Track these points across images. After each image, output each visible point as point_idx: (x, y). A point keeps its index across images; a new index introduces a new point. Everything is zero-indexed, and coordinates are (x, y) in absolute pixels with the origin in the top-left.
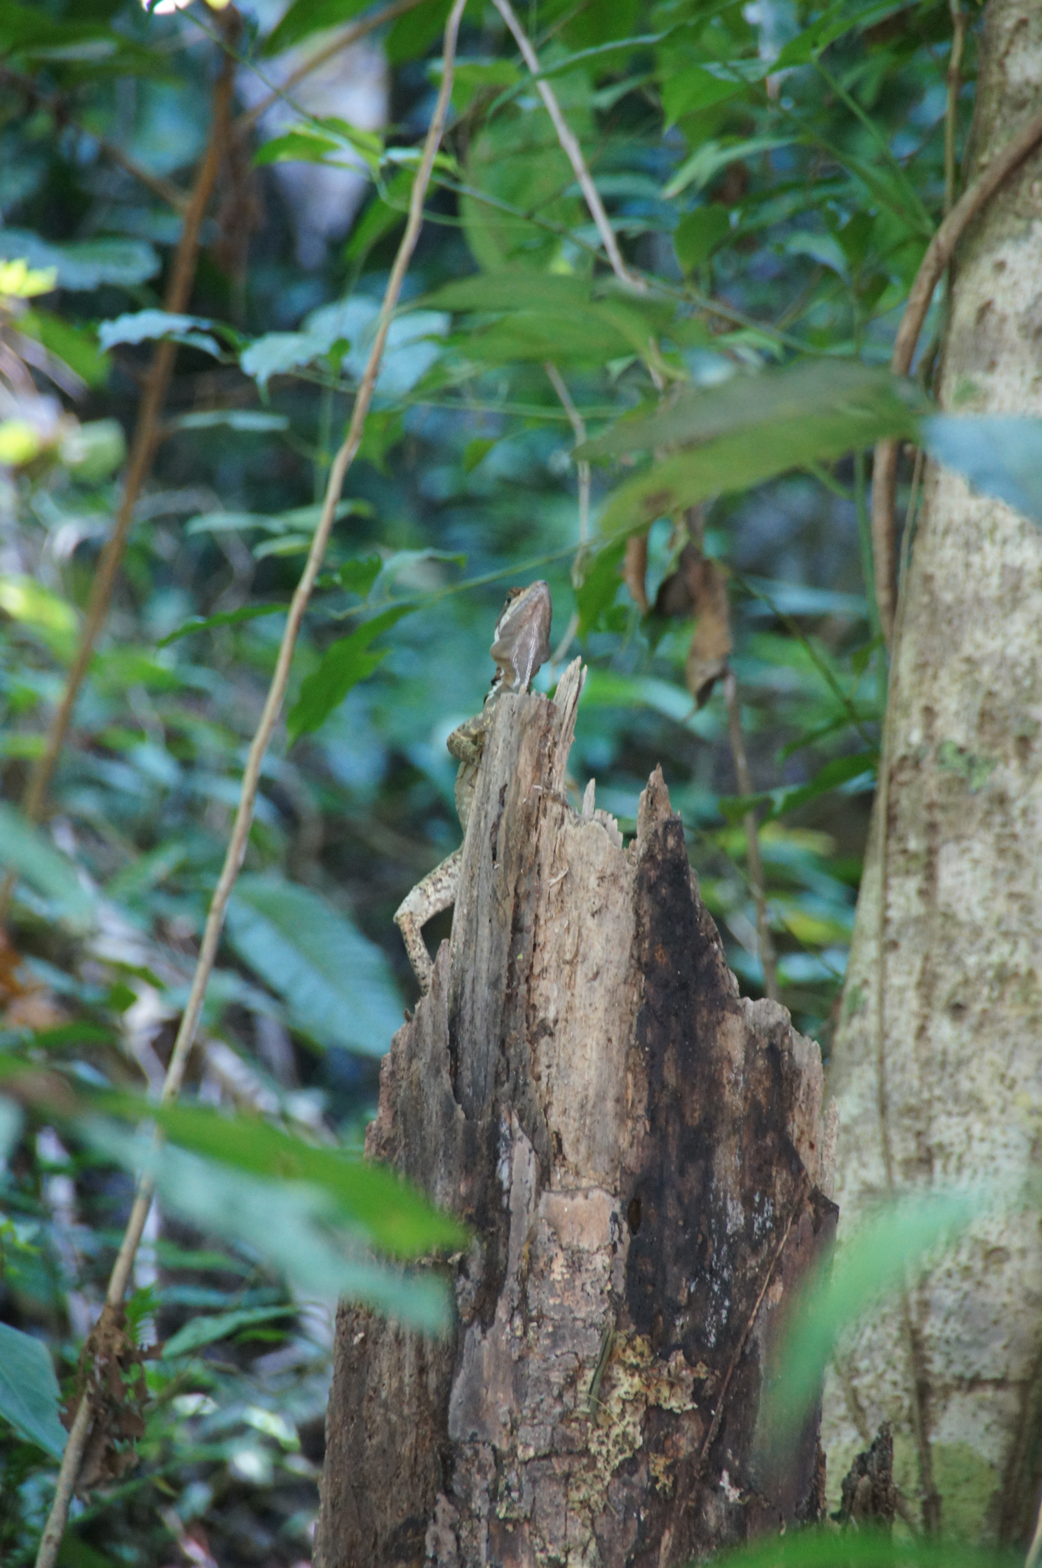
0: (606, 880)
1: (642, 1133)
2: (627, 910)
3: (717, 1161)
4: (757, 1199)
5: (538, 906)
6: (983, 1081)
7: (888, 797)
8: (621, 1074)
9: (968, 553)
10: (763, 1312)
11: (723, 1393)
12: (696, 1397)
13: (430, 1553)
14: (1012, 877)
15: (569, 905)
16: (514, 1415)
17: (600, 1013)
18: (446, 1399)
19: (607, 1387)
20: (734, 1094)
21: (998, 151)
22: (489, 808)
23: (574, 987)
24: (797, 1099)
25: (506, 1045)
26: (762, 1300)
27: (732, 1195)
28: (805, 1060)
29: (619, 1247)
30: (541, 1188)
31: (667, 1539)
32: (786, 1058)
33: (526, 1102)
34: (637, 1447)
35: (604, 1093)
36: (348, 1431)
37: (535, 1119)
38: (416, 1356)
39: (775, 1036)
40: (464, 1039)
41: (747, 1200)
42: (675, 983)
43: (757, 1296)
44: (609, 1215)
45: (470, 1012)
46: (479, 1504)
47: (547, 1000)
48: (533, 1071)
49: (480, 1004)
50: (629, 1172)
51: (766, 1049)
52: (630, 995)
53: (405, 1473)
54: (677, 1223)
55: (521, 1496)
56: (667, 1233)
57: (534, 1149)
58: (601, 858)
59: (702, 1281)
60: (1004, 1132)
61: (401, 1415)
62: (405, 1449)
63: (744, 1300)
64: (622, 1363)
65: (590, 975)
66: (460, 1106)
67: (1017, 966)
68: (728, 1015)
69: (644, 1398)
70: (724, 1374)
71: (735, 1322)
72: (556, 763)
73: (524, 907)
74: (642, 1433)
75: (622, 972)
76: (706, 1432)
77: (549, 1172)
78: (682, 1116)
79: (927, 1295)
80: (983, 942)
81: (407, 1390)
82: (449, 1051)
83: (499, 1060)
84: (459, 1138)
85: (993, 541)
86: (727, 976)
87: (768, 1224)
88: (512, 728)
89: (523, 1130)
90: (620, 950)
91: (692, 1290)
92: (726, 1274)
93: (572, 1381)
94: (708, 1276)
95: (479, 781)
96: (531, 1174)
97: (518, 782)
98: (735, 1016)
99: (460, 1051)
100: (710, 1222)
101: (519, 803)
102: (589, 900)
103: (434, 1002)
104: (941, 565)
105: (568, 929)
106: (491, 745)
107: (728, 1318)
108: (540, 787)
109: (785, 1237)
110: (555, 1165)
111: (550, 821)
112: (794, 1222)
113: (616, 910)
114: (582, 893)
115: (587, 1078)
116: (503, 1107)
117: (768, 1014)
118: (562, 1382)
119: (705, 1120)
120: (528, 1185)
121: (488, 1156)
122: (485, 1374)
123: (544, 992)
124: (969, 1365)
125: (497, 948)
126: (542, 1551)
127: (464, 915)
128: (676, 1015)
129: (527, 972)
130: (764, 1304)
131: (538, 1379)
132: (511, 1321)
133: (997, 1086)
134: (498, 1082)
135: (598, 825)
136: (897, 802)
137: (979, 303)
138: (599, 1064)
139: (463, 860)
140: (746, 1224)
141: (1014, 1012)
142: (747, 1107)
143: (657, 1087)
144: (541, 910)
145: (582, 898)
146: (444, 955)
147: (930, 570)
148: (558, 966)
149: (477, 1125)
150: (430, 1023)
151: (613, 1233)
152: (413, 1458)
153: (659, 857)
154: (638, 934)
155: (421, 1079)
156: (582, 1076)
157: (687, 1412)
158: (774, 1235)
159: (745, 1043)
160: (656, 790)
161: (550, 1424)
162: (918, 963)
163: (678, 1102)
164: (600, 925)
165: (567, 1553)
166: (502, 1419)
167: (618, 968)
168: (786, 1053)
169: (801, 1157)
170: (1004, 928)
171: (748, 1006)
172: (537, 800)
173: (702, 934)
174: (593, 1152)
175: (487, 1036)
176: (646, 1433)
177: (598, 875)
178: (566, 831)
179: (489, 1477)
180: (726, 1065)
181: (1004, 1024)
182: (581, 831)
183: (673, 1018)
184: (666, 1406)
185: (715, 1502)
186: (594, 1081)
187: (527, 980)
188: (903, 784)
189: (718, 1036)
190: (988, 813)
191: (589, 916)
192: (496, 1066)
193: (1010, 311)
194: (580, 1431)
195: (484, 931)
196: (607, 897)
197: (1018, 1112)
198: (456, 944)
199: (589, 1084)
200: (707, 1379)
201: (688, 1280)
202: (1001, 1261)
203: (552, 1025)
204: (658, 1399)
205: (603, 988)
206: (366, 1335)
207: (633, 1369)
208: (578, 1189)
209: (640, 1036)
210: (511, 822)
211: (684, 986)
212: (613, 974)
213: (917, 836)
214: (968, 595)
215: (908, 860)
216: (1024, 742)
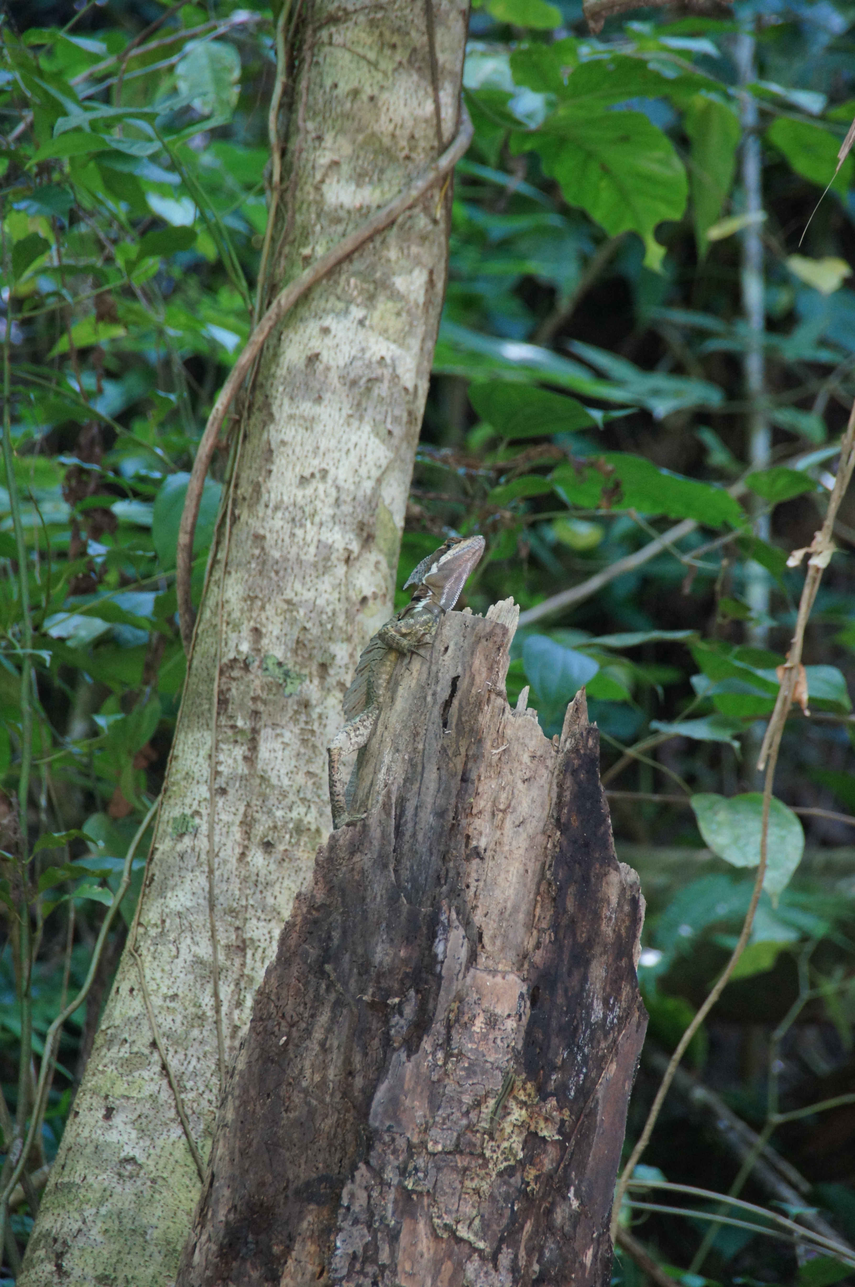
0: (536, 759)
1: (547, 941)
3: (592, 970)
4: (611, 1002)
5: (481, 767)
8: (532, 896)
9: (294, 527)
10: (604, 1081)
11: (575, 1133)
12: (560, 1131)
13: (345, 1202)
14: (309, 761)
15: (505, 771)
16: (428, 1120)
17: (522, 851)
18: (369, 1097)
19: (504, 1113)
20: (608, 926)
23: (503, 829)
25: (447, 859)
26: (604, 1074)
27: (597, 996)
29: (523, 1018)
30: (469, 965)
31: (528, 1226)
33: (460, 901)
34: (518, 1158)
35: (518, 907)
37: (467, 914)
38: (343, 1063)
39: (633, 891)
41: (606, 1002)
42: (581, 842)
43: (603, 1069)
44: (518, 993)
46: (390, 1175)
47: (481, 833)
48: (465, 881)
50: (535, 966)
51: (631, 898)
52: (546, 843)
53: (322, 1143)
54: (562, 1008)
55: (426, 1176)
56: (555, 1014)
57: (467, 937)
58: (533, 742)
59: (571, 1052)
61: (322, 1101)
63: (595, 1071)
64: (515, 1098)
65: (517, 823)
66: (403, 895)
67: (309, 823)
68: (611, 871)
69: (527, 1126)
70: (578, 1120)
71: (588, 1084)
72: (501, 669)
73: (471, 765)
74: (522, 1150)
75: (541, 825)
76: (562, 1158)
77: (475, 955)
78: (574, 935)
80: (287, 802)
81: (331, 1085)
82: (394, 854)
83: (440, 868)
84: (402, 917)
85: (313, 523)
87: (615, 1021)
88: (466, 637)
89: (459, 921)
90: (542, 810)
91: (565, 1056)
92: (586, 1050)
93: (478, 1104)
94: (575, 1049)
96: (463, 953)
97: (472, 675)
98: (615, 873)
99: (397, 855)
100: (582, 1012)
101: (472, 691)
102: (522, 770)
103: (384, 817)
104: (271, 531)
105: (502, 788)
107: (584, 1080)
108: (489, 684)
109: (623, 1032)
110: (479, 951)
111: (492, 708)
113: (543, 782)
114: (516, 764)
115: (507, 894)
116: (443, 903)
117: (627, 874)
118: (470, 1103)
119: (588, 940)
120: (459, 961)
121: (427, 934)
122: (406, 1087)
123: (478, 827)
125: (444, 790)
126: (439, 1217)
128: (579, 863)
129: (468, 811)
130: (605, 1076)
131: (451, 1099)
132: (434, 1053)
134: (437, 884)
135: (532, 719)
136: (229, 690)
138: (517, 886)
140: (603, 1018)
141: (306, 855)
142: (614, 936)
143: (559, 910)
144: (483, 771)
145: (516, 768)
147: (262, 532)
148: (492, 811)
149: (419, 911)
150: (378, 831)
151: (520, 1006)
152: (332, 1134)
153: (582, 752)
155: (365, 868)
156: (503, 892)
157: (553, 1141)
158: (617, 1029)
159: (619, 892)
161: (457, 1131)
162: (242, 809)
163: (573, 925)
164: (528, 789)
165: (458, 1222)
166: (417, 1121)
167: (538, 821)
170: (302, 795)
171: (622, 868)
172: (485, 693)
173: (602, 811)
174: (505, 947)
175: (430, 849)
176: (525, 1150)
177: (530, 754)
178: (506, 719)
179: (401, 1158)
180: (605, 905)
182: (519, 721)
183: (577, 866)
184: (541, 1134)
185: (563, 1207)
186: (512, 897)
187: (467, 817)
188: (233, 679)
189: (604, 884)
190: (297, 712)
191: (520, 782)
192: (436, 871)
193: (333, 364)
194: (480, 1140)
195: (431, 775)
196: (535, 772)
199: (508, 899)
200: (568, 1120)
201: (563, 1049)
203: (482, 852)
204: (536, 1128)
205: (525, 834)
206: (288, 1039)
207: (522, 1105)
208: (497, 971)
209: (555, 874)
210: (464, 704)
211: (586, 845)
212: (533, 827)
213: (244, 718)
214: (292, 556)
215: (236, 734)
216: (324, 667)
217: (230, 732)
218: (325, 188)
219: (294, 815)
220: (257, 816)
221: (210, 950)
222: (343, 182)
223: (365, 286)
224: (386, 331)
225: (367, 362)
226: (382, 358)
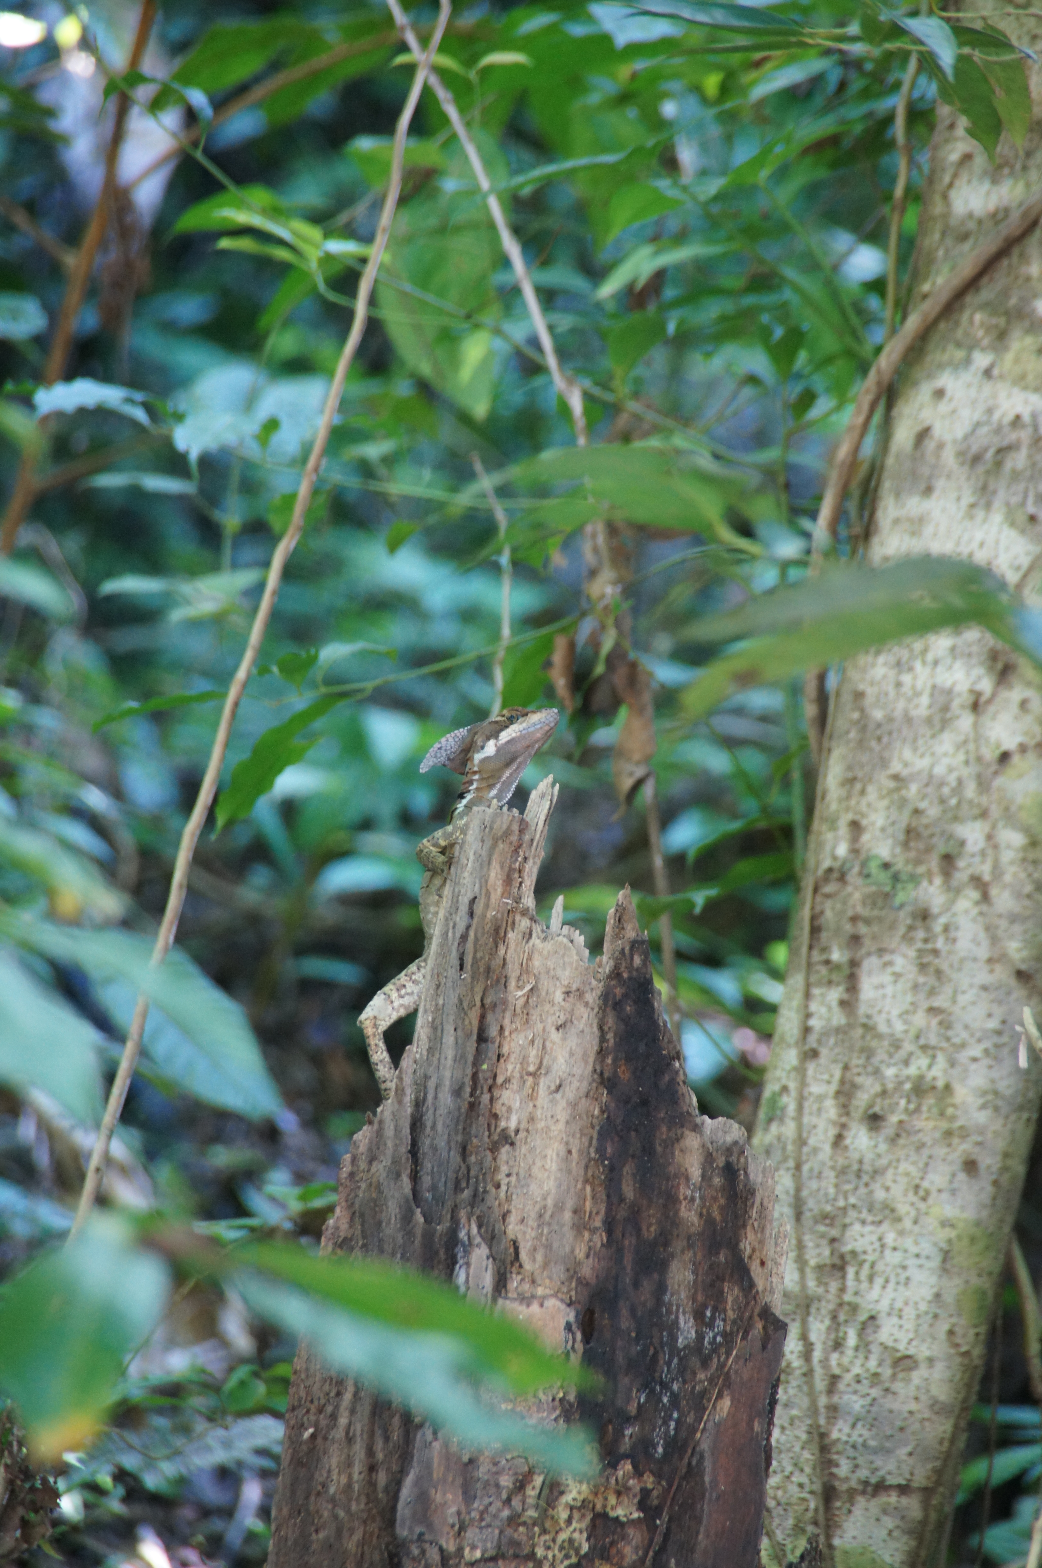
0: (572, 995)
1: (599, 1245)
2: (591, 1025)
3: (671, 1275)
4: (708, 1314)
5: (503, 1018)
6: (897, 1191)
7: (813, 908)
8: (579, 1186)
9: (900, 673)
10: (710, 1425)
11: (668, 1503)
12: (642, 1506)
14: (932, 992)
15: (534, 1018)
16: (462, 1517)
17: (561, 1126)
18: (395, 1497)
19: (555, 1494)
20: (690, 1210)
21: (940, 280)
22: (458, 919)
23: (536, 1099)
24: (750, 1217)
25: (468, 1152)
26: (709, 1414)
27: (684, 1310)
28: (759, 1179)
29: (572, 1356)
30: (497, 1294)
32: (742, 1177)
33: (485, 1209)
34: (582, 1552)
35: (563, 1203)
36: (295, 1525)
37: (494, 1225)
38: (366, 1454)
39: (731, 1155)
40: (425, 1144)
41: (699, 1315)
42: (636, 1099)
43: (705, 1409)
44: (563, 1324)
45: (431, 1118)
47: (509, 1110)
48: (492, 1179)
49: (442, 1111)
50: (584, 1282)
51: (723, 1167)
52: (591, 1108)
54: (629, 1335)
56: (620, 1343)
57: (491, 1256)
58: (567, 973)
59: (652, 1392)
60: (916, 1243)
61: (348, 1511)
62: (351, 1544)
63: (692, 1414)
65: (553, 1088)
66: (419, 1210)
67: (934, 1079)
68: (687, 1132)
69: (591, 1505)
70: (670, 1486)
71: (683, 1434)
72: (526, 878)
73: (490, 1017)
74: (588, 1539)
75: (585, 1085)
76: (651, 1541)
77: (506, 1279)
78: (639, 1231)
79: (836, 1399)
80: (902, 1054)
81: (356, 1487)
82: (410, 1156)
83: (460, 1167)
84: (416, 1242)
85: (924, 663)
86: (687, 1094)
87: (719, 1339)
88: (483, 841)
89: (481, 1236)
90: (583, 1065)
91: (642, 1400)
92: (675, 1387)
93: (521, 1486)
94: (658, 1388)
95: (447, 891)
96: (488, 1280)
97: (488, 895)
98: (693, 1134)
99: (420, 1155)
100: (662, 1334)
101: (489, 916)
102: (554, 1014)
103: (396, 1106)
104: (872, 684)
105: (532, 1042)
106: (462, 856)
107: (676, 1429)
108: (509, 901)
109: (734, 1353)
110: (511, 1273)
111: (518, 934)
112: (744, 1338)
113: (581, 1025)
114: (547, 1007)
115: (546, 1188)
116: (463, 1214)
117: (726, 1132)
118: (511, 1486)
119: (661, 1234)
120: (485, 1291)
121: (446, 1260)
122: (435, 1476)
123: (506, 1102)
124: (875, 1471)
125: (461, 1057)
127: (428, 1022)
128: (636, 1131)
129: (490, 1082)
130: (711, 1417)
131: (487, 1483)
133: (911, 1197)
134: (457, 1189)
135: (565, 940)
136: (822, 912)
137: (918, 428)
138: (559, 1175)
139: (429, 968)
140: (696, 1338)
141: (931, 1124)
142: (702, 1223)
143: (615, 1200)
144: (506, 1022)
145: (548, 1012)
146: (406, 1062)
147: (861, 687)
148: (522, 1077)
149: (435, 1230)
150: (392, 1127)
151: (567, 1342)
152: (359, 1555)
153: (625, 975)
154: (601, 1050)
155: (381, 1181)
156: (540, 1187)
157: (633, 1521)
158: (723, 1350)
159: (702, 1160)
160: (624, 909)
161: (498, 1527)
162: (837, 1074)
163: (635, 1217)
164: (564, 1039)
166: (451, 1521)
167: (580, 1081)
168: (742, 1172)
169: (752, 1274)
170: (922, 1042)
171: (706, 1125)
172: (506, 915)
173: (664, 1052)
174: (549, 1261)
175: (449, 1142)
176: (592, 1540)
177: (564, 990)
178: (533, 945)
180: (683, 1181)
181: (921, 1135)
182: (548, 946)
183: (633, 1134)
184: (613, 1514)
186: (553, 1191)
187: (490, 1090)
188: (828, 896)
189: (677, 1153)
190: (911, 928)
191: (553, 1030)
192: (457, 1172)
193: (947, 437)
194: (527, 1536)
195: (449, 1039)
196: (572, 1013)
197: (931, 1222)
198: (419, 1050)
199: (548, 1194)
200: (653, 1489)
201: (638, 1391)
202: (911, 1369)
203: (513, 1134)
204: (604, 1506)
205: (565, 1101)
206: (316, 1431)
207: (582, 1477)
208: (533, 1297)
209: (601, 1150)
210: (479, 935)
211: (645, 1102)
212: (576, 1087)
213: (840, 948)
214: (898, 713)
215: (831, 971)
216: (948, 860)
217: (823, 970)
218: (953, 194)
219: (912, 1071)
220: (859, 1080)
221: (796, 1276)
222: (975, 182)
223: (994, 321)
224: (1023, 377)
225: (995, 426)
226: (1018, 417)
